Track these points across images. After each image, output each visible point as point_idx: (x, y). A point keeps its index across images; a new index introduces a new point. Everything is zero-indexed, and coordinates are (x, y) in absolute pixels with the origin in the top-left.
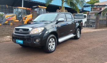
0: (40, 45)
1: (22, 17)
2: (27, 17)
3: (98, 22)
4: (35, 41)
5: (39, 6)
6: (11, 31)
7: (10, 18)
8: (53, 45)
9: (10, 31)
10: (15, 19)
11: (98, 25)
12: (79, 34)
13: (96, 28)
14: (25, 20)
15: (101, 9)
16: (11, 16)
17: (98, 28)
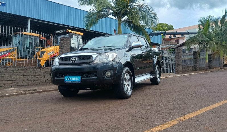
0: (112, 81)
1: (34, 52)
2: (44, 52)
3: (179, 62)
4: (105, 74)
5: (70, 31)
6: (18, 77)
7: (4, 55)
8: (128, 85)
9: (14, 77)
10: (16, 56)
11: (181, 67)
12: (159, 76)
13: (177, 73)
14: (42, 57)
15: (178, 41)
16: (7, 51)
17: (181, 73)
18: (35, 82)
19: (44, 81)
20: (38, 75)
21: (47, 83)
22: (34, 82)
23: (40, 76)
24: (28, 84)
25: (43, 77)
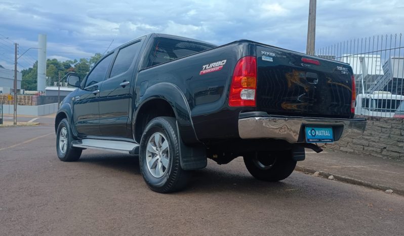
18: (364, 148)
19: (379, 150)
20: (369, 134)
21: (385, 156)
22: (362, 149)
23: (371, 137)
24: (352, 151)
25: (377, 141)
